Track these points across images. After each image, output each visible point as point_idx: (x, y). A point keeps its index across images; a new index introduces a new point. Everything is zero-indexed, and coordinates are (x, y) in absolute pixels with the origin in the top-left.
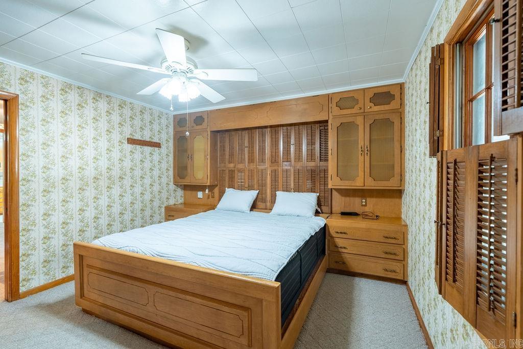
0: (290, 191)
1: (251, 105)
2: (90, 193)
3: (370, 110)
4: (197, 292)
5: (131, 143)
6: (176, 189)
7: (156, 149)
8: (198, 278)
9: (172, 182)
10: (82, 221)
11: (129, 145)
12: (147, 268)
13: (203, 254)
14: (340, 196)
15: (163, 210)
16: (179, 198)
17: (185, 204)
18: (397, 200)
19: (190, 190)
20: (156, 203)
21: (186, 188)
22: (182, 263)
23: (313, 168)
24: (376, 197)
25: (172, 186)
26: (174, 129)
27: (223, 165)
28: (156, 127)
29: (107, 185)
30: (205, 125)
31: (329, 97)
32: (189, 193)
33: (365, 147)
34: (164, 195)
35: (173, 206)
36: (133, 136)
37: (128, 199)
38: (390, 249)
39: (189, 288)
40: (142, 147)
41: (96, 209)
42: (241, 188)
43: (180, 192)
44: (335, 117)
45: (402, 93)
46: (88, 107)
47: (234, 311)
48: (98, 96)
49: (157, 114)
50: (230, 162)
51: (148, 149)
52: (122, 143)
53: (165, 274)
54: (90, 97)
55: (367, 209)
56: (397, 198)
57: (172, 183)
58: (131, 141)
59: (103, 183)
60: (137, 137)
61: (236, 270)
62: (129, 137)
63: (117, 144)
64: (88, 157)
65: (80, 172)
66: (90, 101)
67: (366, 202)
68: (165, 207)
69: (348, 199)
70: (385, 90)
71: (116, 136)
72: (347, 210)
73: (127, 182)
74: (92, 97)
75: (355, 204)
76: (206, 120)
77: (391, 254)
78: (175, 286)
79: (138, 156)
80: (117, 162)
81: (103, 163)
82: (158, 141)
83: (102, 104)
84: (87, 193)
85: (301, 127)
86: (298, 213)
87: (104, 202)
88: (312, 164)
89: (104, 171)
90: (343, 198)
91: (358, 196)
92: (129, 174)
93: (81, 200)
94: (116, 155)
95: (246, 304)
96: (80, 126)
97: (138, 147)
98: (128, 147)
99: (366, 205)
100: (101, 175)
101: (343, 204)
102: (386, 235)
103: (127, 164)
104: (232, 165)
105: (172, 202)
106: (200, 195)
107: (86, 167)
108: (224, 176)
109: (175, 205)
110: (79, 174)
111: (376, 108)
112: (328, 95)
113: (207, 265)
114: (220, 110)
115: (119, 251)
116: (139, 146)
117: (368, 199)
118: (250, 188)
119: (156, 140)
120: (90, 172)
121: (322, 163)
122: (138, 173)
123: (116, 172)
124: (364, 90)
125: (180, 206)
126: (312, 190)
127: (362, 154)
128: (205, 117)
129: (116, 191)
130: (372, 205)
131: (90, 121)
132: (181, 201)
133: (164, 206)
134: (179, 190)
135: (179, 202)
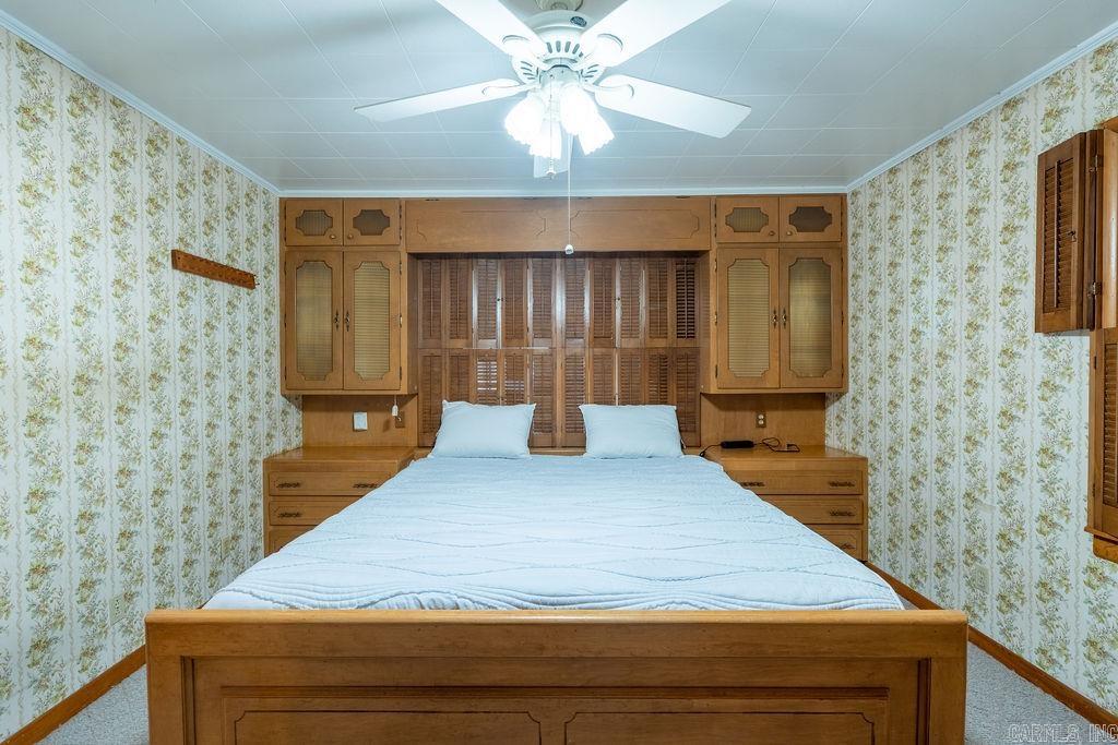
0: (610, 403)
1: (525, 199)
2: (64, 431)
3: (790, 239)
4: (721, 681)
5: (184, 269)
6: (288, 410)
7: (244, 291)
8: (734, 644)
9: (279, 388)
10: (38, 535)
11: (177, 272)
12: (542, 648)
13: (675, 576)
14: (717, 410)
15: (260, 470)
16: (292, 432)
17: (306, 448)
18: (817, 413)
19: (327, 410)
20: (245, 452)
21: (307, 403)
22: (644, 611)
23: (662, 352)
24: (782, 410)
25: (279, 401)
26: (284, 238)
27: (432, 342)
28: (241, 225)
29: (116, 400)
30: (390, 235)
31: (713, 203)
32: (319, 418)
33: (782, 311)
34: (262, 427)
35: (281, 457)
36: (187, 245)
37: (174, 444)
38: (841, 505)
39: (692, 675)
40: (208, 280)
41: (83, 485)
42: (489, 399)
43: (295, 417)
44: (722, 246)
45: (843, 213)
46: (54, 124)
47: (850, 704)
48: (86, 95)
49: (245, 190)
50: (455, 336)
51: (223, 290)
52: (159, 264)
53: (617, 654)
54: (61, 93)
55: (767, 433)
56: (816, 409)
57: (277, 392)
58: (184, 262)
59: (106, 396)
60: (197, 249)
61: (809, 601)
62: (177, 247)
63: (143, 267)
64: (56, 303)
65: (28, 358)
66: (62, 105)
67: (764, 420)
68: (266, 462)
69: (731, 414)
70: (815, 203)
71: (141, 242)
72: (731, 438)
73: (173, 390)
74: (67, 93)
75: (745, 424)
76: (394, 221)
77: (842, 514)
78: (646, 682)
79: (199, 310)
80: (143, 326)
81: (105, 330)
82: (247, 270)
83: (100, 122)
84: (55, 433)
85: (635, 262)
86: (651, 449)
87: (108, 458)
88: (661, 343)
89: (109, 356)
90: (723, 414)
91: (751, 409)
92: (177, 366)
93: (35, 460)
94: (141, 301)
95: (878, 679)
96: (28, 188)
97: (200, 280)
98: (175, 279)
99: (763, 426)
100: (99, 368)
101: (723, 424)
102: (833, 480)
103: (173, 333)
104: (460, 344)
105: (278, 446)
106: (361, 420)
107: (52, 341)
108: (436, 369)
109: (284, 452)
110: (29, 366)
111: (801, 237)
112: (709, 197)
113: (723, 604)
114: (437, 200)
115: (371, 615)
116: (203, 280)
117: (769, 414)
118: (513, 399)
119: (241, 265)
120: (63, 359)
121: (683, 343)
122: (200, 361)
123: (142, 360)
124: (779, 197)
125: (295, 455)
126: (662, 400)
127: (775, 324)
128: (393, 215)
129: (143, 421)
130: (777, 424)
131: (63, 177)
132: (297, 441)
133: (261, 459)
134: (293, 409)
135: (294, 445)
